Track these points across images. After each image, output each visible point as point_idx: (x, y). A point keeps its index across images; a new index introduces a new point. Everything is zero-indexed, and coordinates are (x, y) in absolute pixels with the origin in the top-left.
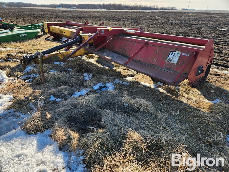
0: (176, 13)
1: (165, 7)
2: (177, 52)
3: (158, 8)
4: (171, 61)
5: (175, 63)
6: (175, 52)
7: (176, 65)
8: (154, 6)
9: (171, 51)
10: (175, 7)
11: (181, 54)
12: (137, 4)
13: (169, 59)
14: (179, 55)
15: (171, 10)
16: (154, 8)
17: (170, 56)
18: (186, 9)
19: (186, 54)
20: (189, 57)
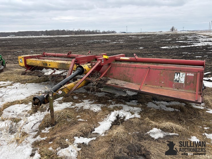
0: (117, 36)
1: (106, 31)
2: (181, 74)
3: (100, 32)
4: (178, 81)
5: (183, 82)
6: (180, 73)
7: (184, 84)
8: (97, 31)
9: (176, 73)
10: (115, 31)
11: (186, 75)
12: (81, 30)
13: (176, 80)
14: (184, 76)
15: (111, 33)
16: (97, 32)
17: (176, 77)
18: (124, 32)
19: (190, 74)
20: (194, 76)
